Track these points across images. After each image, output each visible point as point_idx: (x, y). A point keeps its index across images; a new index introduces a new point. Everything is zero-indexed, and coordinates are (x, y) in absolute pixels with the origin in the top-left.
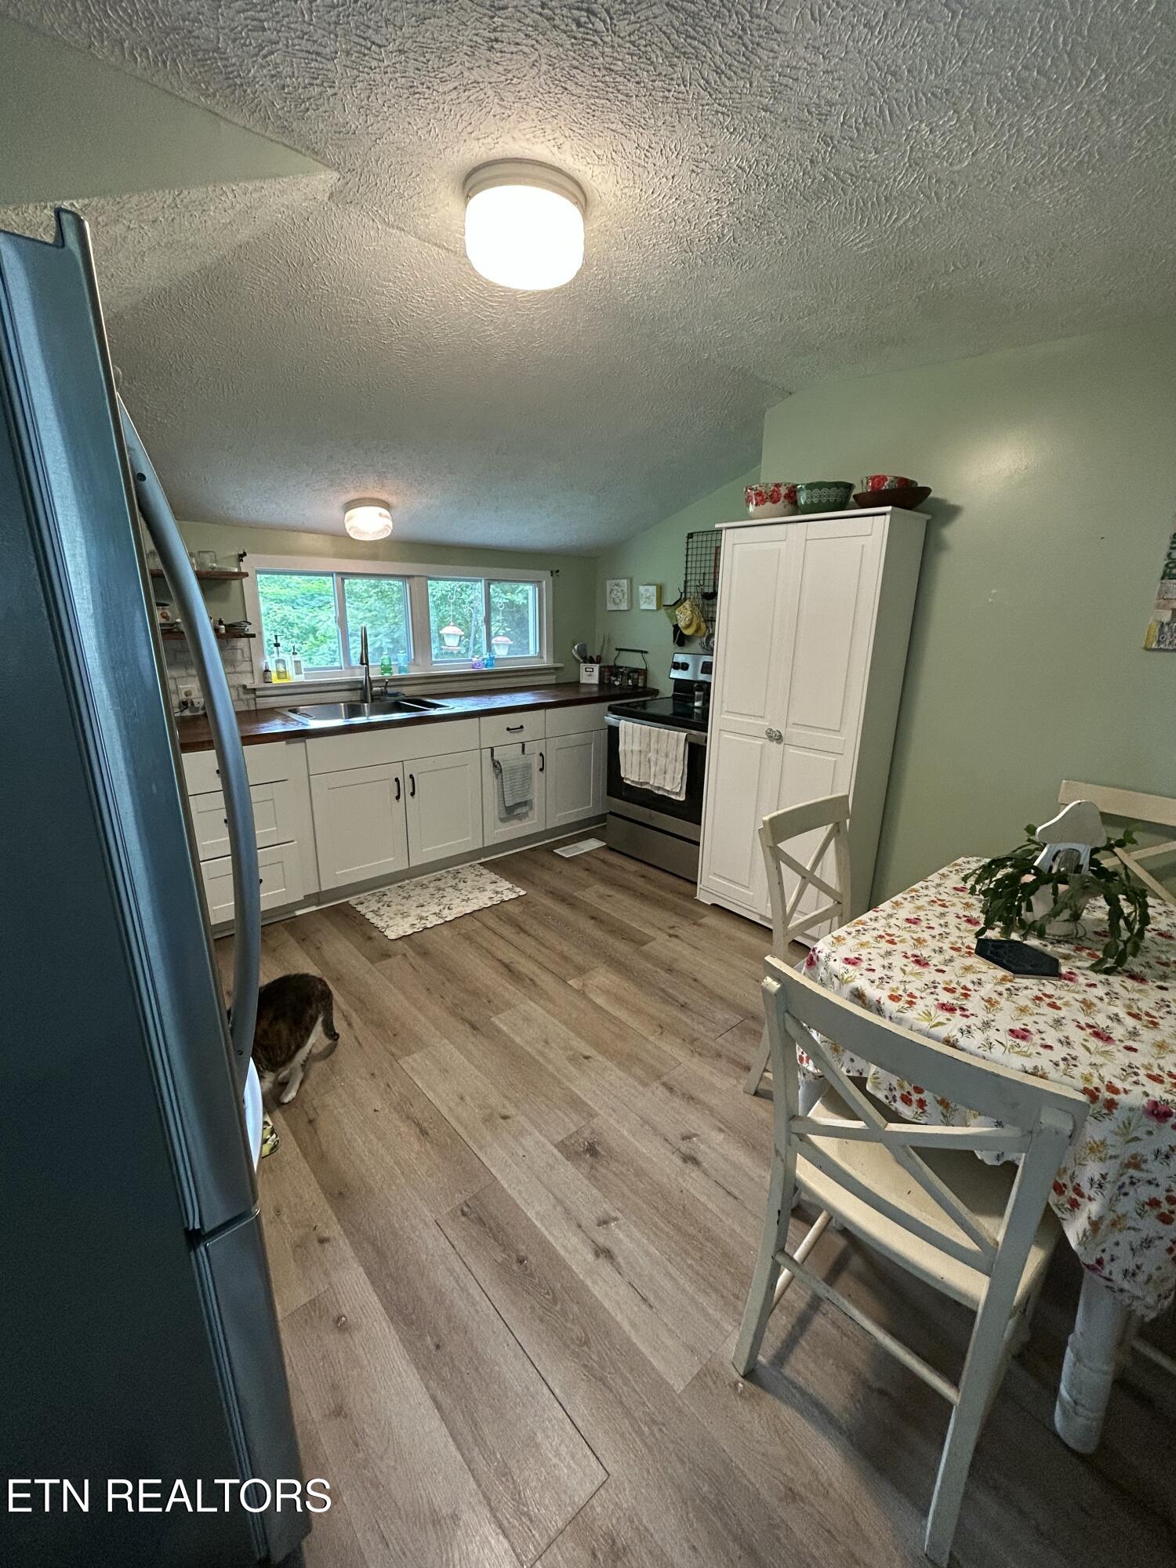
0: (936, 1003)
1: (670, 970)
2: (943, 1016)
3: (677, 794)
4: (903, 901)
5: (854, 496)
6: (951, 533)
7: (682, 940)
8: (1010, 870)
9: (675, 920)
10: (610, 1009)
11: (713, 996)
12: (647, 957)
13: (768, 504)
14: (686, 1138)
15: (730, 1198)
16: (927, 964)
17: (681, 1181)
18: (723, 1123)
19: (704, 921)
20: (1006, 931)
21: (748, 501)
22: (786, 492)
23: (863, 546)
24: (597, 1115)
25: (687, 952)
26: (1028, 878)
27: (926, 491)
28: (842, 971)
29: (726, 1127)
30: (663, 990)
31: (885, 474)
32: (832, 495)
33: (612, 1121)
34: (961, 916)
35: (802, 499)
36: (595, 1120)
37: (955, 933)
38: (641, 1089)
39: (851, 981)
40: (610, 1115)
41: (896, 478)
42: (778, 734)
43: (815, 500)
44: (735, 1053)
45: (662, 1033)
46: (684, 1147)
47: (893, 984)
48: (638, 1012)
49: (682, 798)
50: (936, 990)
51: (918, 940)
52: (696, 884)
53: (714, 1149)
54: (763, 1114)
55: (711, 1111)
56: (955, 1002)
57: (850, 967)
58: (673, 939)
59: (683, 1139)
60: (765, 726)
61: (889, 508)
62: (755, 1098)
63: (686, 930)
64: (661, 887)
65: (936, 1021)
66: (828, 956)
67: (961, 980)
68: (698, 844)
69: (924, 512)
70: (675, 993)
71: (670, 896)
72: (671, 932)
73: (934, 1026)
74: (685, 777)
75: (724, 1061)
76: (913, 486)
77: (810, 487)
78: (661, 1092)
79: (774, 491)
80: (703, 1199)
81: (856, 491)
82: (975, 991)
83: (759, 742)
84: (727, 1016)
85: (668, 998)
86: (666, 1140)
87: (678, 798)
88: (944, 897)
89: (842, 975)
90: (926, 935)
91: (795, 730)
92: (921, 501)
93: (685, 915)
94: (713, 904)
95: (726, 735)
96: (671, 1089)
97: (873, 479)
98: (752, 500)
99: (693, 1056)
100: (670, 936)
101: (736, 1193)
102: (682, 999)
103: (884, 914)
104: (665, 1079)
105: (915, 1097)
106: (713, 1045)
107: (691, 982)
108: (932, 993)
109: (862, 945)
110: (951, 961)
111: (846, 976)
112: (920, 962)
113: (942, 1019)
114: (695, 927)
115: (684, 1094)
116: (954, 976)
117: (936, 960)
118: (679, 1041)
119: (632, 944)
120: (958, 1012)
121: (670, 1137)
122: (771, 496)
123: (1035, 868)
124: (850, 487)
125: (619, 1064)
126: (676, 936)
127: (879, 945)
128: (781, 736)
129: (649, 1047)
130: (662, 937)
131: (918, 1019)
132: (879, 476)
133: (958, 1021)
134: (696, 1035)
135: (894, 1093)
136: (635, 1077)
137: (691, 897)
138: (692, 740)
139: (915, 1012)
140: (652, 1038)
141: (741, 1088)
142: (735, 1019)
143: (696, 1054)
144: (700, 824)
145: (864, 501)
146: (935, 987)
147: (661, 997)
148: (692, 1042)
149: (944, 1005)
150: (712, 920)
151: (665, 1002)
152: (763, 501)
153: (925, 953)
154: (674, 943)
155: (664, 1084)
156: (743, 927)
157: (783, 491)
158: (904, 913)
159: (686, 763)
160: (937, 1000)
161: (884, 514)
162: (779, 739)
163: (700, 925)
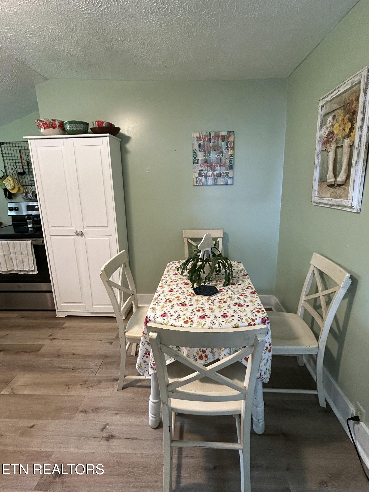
0: (198, 317)
1: (59, 356)
2: (203, 321)
3: (32, 271)
4: (163, 285)
5: (91, 129)
6: (129, 146)
7: (59, 339)
8: (192, 262)
9: (50, 331)
10: (34, 393)
11: (85, 357)
12: (43, 356)
13: (51, 129)
14: (103, 429)
15: (134, 441)
16: (186, 304)
17: (110, 451)
18: (115, 410)
19: (65, 325)
20: (198, 283)
21: (39, 126)
22: (59, 124)
23: (100, 149)
24: (52, 453)
25: (63, 343)
26: (200, 263)
27: (119, 129)
28: (163, 321)
29: (118, 411)
30: (59, 367)
31: (103, 120)
32: (82, 127)
33: (62, 450)
34: (182, 283)
35: (68, 128)
36: (53, 456)
37: (185, 290)
38: (70, 422)
39: (168, 323)
40: (60, 447)
41: (107, 122)
42: (81, 232)
43: (75, 129)
44: (107, 377)
45: (69, 388)
46: (105, 434)
47: (182, 317)
48: (50, 385)
49: (36, 272)
50: (195, 312)
51: (177, 297)
52: (55, 310)
53: (118, 425)
54: (130, 395)
55: (108, 408)
56: (202, 314)
57: (164, 318)
58: (53, 340)
59: (102, 431)
60: (73, 230)
61: (108, 134)
62: (125, 390)
63: (59, 334)
64: (36, 318)
65: (203, 324)
66: (154, 317)
67: (198, 305)
68: (51, 292)
69: (119, 138)
70: (66, 365)
71: (42, 321)
72: (51, 337)
73: (203, 326)
74: (35, 262)
75: (103, 383)
76: (114, 126)
77: (71, 122)
78: (81, 416)
79: (52, 123)
80: (124, 451)
81: (91, 126)
82: (205, 307)
83: (72, 237)
84: (96, 362)
85: (64, 370)
86: (95, 437)
87: (34, 273)
88: (173, 279)
89: (164, 322)
90: (178, 294)
91: (89, 229)
92: (117, 134)
93: (54, 327)
94: (66, 317)
95: (54, 238)
96: (86, 412)
97: (98, 122)
98: (41, 126)
99: (89, 389)
100: (51, 340)
101: (135, 437)
102: (71, 366)
103: (160, 292)
104: (80, 409)
105: (204, 355)
106: (95, 378)
107: (73, 356)
108: (195, 314)
109: (162, 307)
110: (191, 300)
111: (165, 322)
112: (184, 305)
113: (204, 322)
114: (63, 330)
115: (93, 410)
116: (196, 305)
117: (187, 302)
118: (79, 386)
119: (32, 353)
120: (206, 317)
121: (96, 434)
122: (51, 125)
123: (201, 259)
124: (87, 124)
125: (53, 418)
126: (54, 339)
127: (167, 305)
128: (82, 233)
129: (66, 398)
130: (47, 342)
131: (197, 326)
132: (100, 121)
133: (208, 321)
134: (86, 379)
135: (196, 358)
136: (65, 418)
137: (54, 317)
138: (35, 243)
139: (195, 324)
140: (65, 394)
141: (116, 389)
142: (99, 362)
143: (90, 388)
144: (50, 282)
145: (94, 131)
146: (194, 312)
147: (60, 371)
148: (85, 383)
149: (200, 317)
150: (68, 324)
151: (63, 372)
152: (48, 127)
153: (182, 301)
154: (55, 342)
155: (81, 412)
156: (84, 320)
157: (57, 123)
158: (166, 289)
159: (34, 255)
160: (198, 316)
161: (106, 137)
162: (82, 234)
163: (64, 328)
